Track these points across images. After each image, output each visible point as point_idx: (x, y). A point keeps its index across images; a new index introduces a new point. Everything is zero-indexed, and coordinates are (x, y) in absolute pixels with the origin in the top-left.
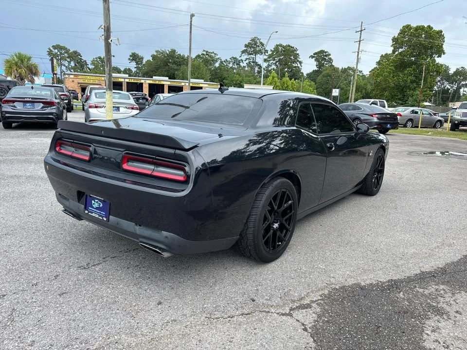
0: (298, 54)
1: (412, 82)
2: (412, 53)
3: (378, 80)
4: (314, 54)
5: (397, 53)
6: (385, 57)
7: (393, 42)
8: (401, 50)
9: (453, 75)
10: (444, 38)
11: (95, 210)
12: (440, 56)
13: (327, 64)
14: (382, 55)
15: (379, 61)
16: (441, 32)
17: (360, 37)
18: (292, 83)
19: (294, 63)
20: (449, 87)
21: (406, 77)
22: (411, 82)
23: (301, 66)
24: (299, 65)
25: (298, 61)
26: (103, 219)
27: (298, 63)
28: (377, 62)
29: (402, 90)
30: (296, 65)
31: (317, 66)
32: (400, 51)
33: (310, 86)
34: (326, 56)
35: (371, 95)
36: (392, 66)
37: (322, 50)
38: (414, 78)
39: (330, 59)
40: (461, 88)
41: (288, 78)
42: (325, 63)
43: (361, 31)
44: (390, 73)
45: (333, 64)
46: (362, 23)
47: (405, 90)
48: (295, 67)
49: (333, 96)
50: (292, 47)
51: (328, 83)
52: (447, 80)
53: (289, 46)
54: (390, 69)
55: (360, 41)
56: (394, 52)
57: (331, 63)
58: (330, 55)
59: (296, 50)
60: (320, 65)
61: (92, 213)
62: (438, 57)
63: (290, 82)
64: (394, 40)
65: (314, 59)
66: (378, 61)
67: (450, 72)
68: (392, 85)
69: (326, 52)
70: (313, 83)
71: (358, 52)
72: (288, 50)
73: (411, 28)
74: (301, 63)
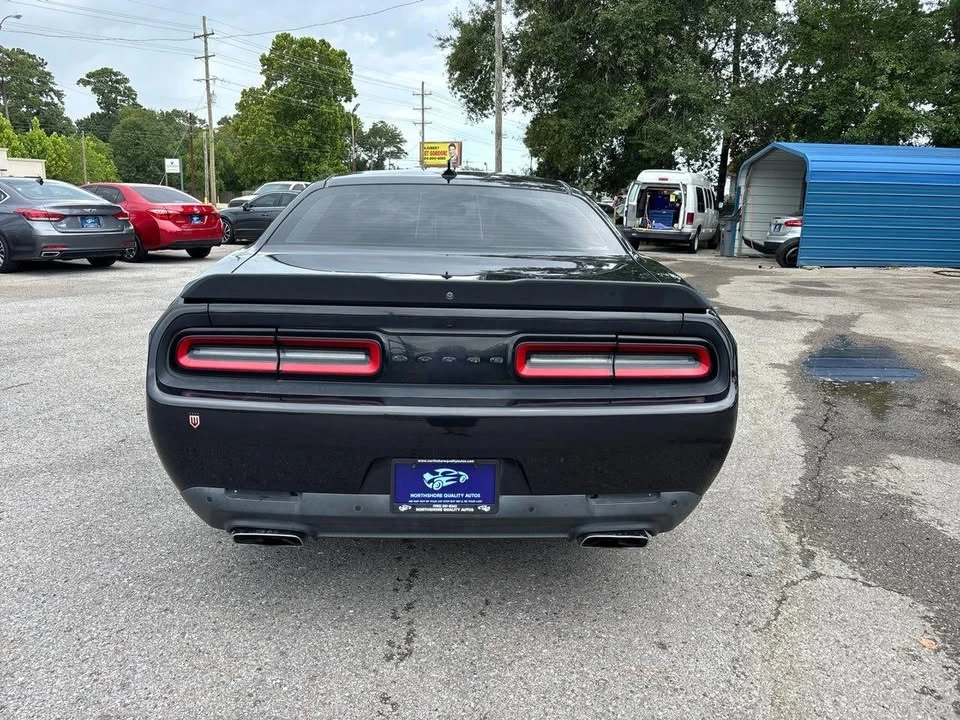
0: (49, 74)
1: (311, 146)
2: (302, 91)
3: (248, 142)
4: (88, 76)
5: (273, 88)
6: (249, 95)
7: (264, 66)
8: (280, 84)
9: (369, 136)
10: (351, 66)
11: (440, 496)
12: (349, 99)
13: (124, 101)
14: (245, 90)
15: (241, 102)
16: (345, 54)
17: (206, 49)
18: (55, 143)
19: (42, 95)
20: (366, 158)
21: (299, 135)
22: (309, 147)
23: (63, 103)
24: (56, 100)
25: (51, 90)
26: (477, 511)
27: (52, 94)
28: (236, 104)
29: (296, 161)
30: (49, 100)
31: (99, 104)
32: (279, 86)
33: (98, 150)
34: (117, 82)
35: (236, 172)
36: (270, 114)
37: (106, 69)
38: (313, 140)
39: (130, 89)
40: (384, 159)
41: (41, 132)
42: (119, 98)
43: (205, 36)
44: (268, 127)
45: (138, 101)
46: (204, 18)
47: (301, 161)
48: (47, 104)
49: (169, 174)
50: (30, 56)
51: (137, 144)
52: (361, 145)
53: (22, 52)
54: (267, 120)
55: (206, 58)
56: (268, 84)
57: (134, 99)
58: (126, 80)
59: (43, 64)
60: (107, 103)
61: (430, 505)
62: (346, 101)
63: (48, 141)
64: (265, 61)
65: (89, 88)
66: (238, 102)
67: (363, 130)
68: (277, 152)
69: (116, 74)
70: (102, 144)
71: (207, 81)
72: (22, 62)
73: (292, 41)
74: (59, 95)
